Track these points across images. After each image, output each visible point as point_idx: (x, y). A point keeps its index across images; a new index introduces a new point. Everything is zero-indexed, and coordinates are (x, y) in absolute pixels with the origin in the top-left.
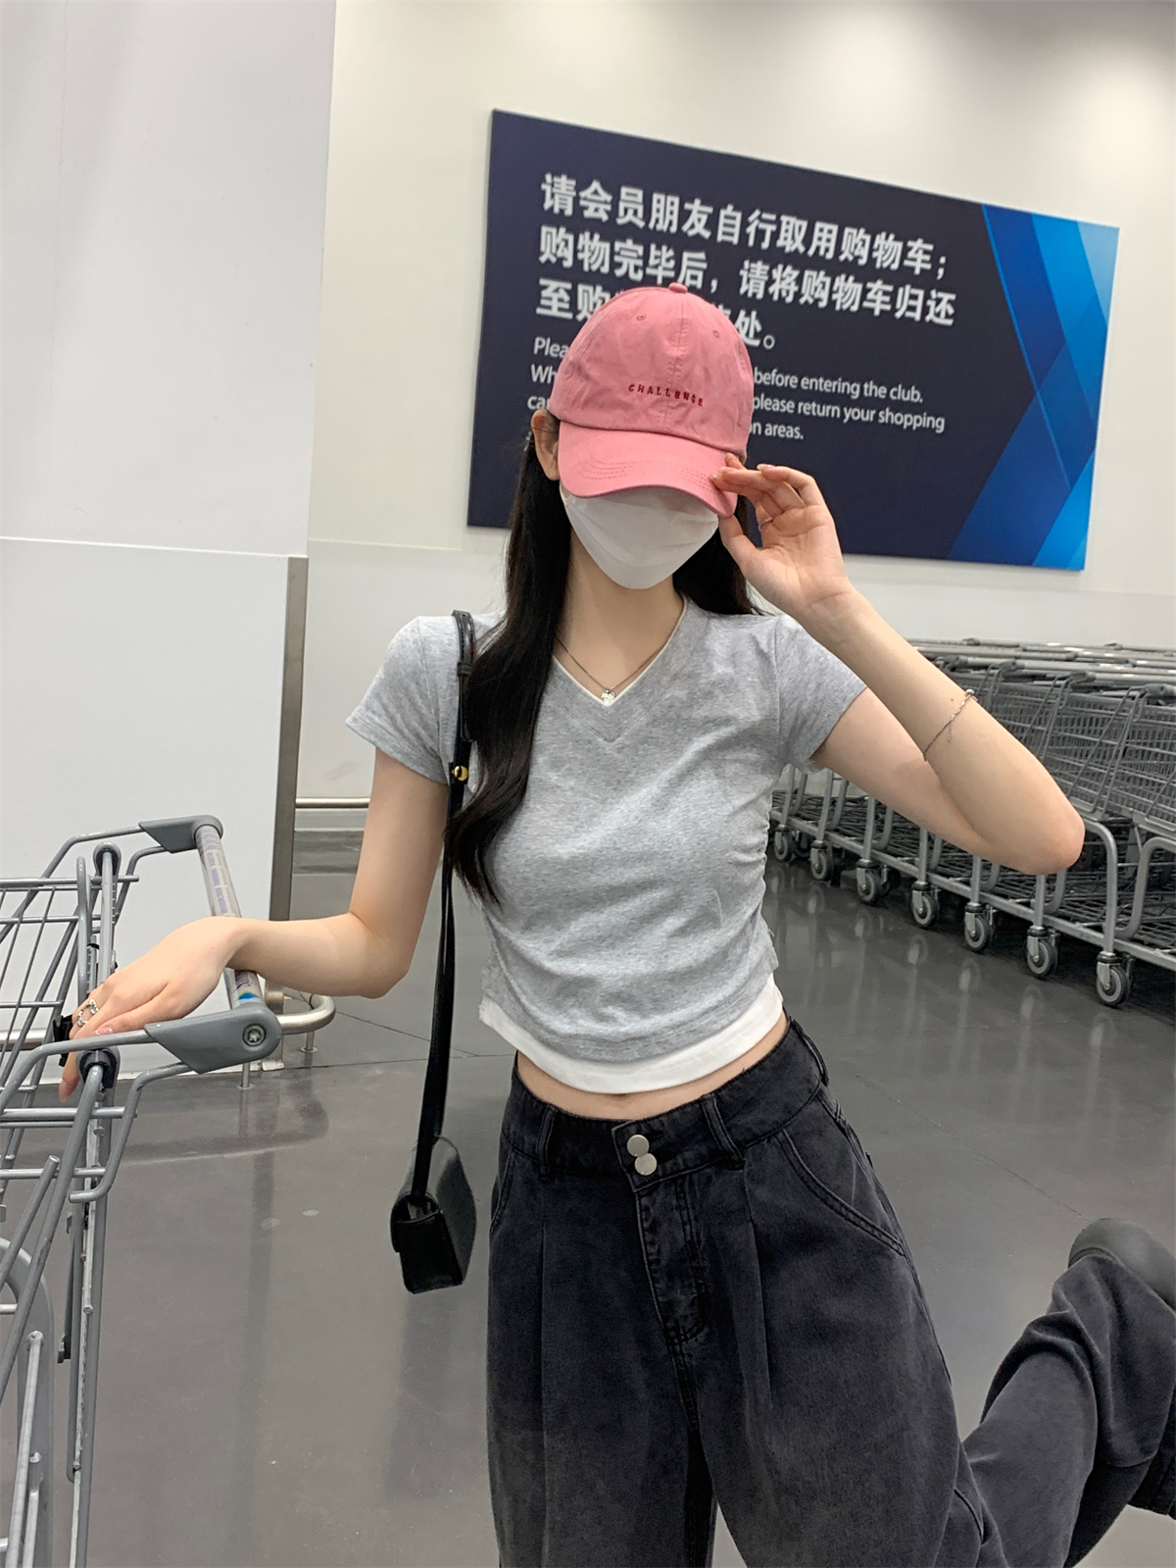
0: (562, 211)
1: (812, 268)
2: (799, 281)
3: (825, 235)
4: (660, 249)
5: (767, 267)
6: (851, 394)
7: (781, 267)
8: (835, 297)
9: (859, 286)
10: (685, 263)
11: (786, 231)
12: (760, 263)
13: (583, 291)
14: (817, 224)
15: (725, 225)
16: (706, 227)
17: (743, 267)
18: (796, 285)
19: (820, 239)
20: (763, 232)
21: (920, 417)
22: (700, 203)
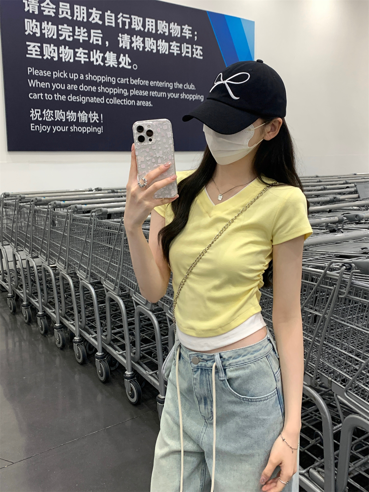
0: (33, 12)
1: (148, 37)
2: (144, 42)
3: (150, 23)
4: (80, 29)
5: (129, 36)
6: (170, 87)
7: (135, 36)
8: (159, 48)
9: (167, 44)
10: (92, 34)
11: (135, 22)
12: (126, 35)
13: (46, 47)
14: (147, 19)
15: (108, 19)
16: (100, 19)
17: (119, 36)
18: (143, 43)
19: (149, 25)
20: (125, 22)
21: (195, 96)
22: (96, 10)
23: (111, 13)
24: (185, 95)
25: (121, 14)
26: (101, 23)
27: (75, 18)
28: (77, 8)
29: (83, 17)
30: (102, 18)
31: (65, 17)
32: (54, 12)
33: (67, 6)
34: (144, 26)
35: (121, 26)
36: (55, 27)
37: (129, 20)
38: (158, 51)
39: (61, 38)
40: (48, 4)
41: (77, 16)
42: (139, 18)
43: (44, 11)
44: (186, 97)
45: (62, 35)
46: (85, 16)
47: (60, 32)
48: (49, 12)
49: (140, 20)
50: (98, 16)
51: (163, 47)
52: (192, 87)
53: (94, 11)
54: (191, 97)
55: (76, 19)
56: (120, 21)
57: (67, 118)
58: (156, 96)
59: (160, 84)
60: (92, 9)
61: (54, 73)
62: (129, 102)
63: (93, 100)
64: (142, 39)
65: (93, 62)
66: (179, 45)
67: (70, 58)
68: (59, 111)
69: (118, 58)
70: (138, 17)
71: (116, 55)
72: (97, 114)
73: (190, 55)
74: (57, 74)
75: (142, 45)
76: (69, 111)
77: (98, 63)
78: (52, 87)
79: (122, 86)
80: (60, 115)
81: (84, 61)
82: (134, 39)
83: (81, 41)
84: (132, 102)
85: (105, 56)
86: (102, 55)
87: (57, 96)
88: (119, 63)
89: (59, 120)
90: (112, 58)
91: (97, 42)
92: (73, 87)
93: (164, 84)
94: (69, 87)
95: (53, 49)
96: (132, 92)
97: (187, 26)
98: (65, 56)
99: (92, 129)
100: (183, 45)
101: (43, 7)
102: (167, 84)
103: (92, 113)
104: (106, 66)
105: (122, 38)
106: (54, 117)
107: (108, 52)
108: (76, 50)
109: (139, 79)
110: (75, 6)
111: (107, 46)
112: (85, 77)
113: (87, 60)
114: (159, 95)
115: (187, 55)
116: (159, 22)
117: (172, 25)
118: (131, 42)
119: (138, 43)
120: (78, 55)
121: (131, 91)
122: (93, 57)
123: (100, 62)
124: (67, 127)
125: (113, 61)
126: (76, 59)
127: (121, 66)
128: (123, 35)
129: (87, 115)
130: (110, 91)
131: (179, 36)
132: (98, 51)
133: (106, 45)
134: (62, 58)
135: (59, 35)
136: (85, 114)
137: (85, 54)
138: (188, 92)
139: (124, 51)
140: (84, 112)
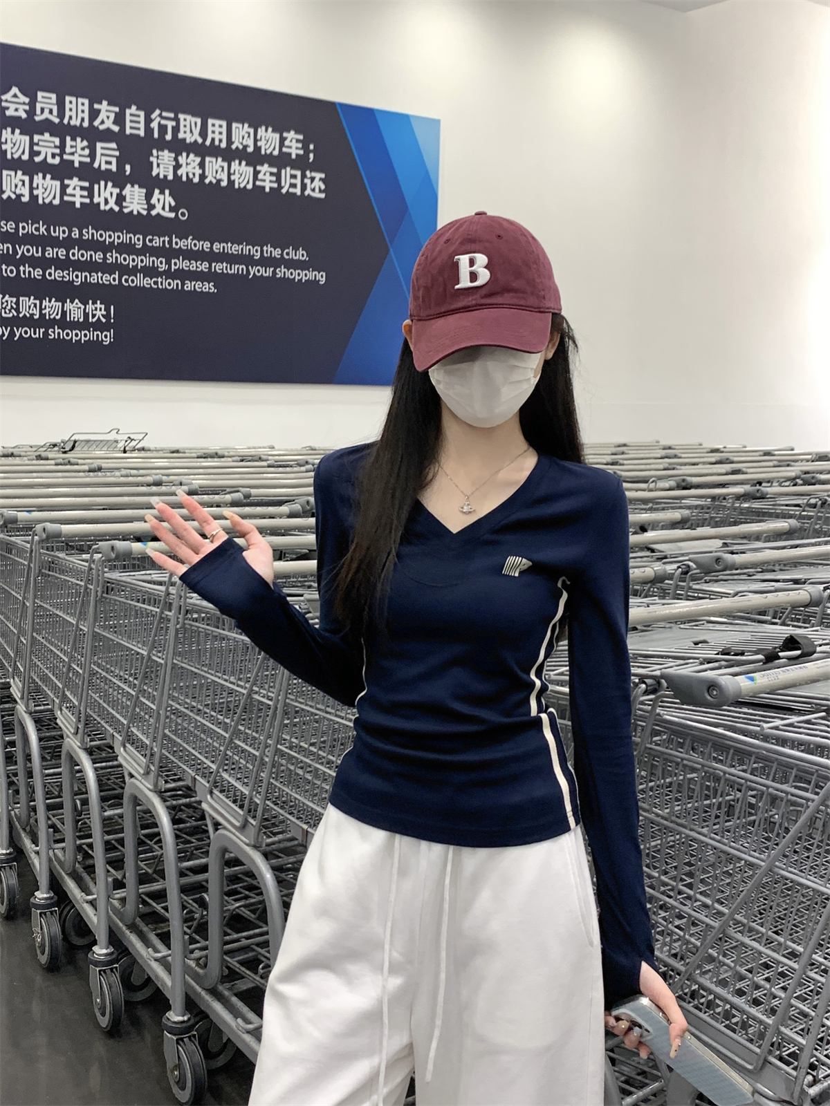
1: (211, 155)
2: (202, 165)
3: (217, 129)
4: (75, 140)
5: (173, 155)
6: (254, 255)
7: (184, 154)
8: (232, 178)
9: (251, 169)
10: (99, 152)
11: (185, 126)
12: (166, 152)
13: (7, 175)
14: (210, 121)
15: (131, 121)
16: (115, 122)
17: (152, 155)
18: (200, 168)
19: (213, 132)
20: (166, 127)
21: (307, 272)
22: (109, 104)
23: (137, 109)
24: (286, 270)
25: (157, 112)
26: (116, 129)
27: (66, 121)
28: (71, 102)
29: (83, 120)
30: (120, 119)
31: (47, 120)
32: (25, 111)
33: (50, 98)
34: (203, 134)
35: (156, 135)
36: (27, 138)
37: (174, 123)
38: (231, 182)
39: (37, 159)
40: (15, 96)
41: (71, 118)
42: (194, 119)
43: (8, 108)
44: (288, 274)
45: (38, 153)
46: (86, 116)
47: (36, 148)
48: (16, 110)
49: (196, 124)
50: (112, 116)
51: (242, 175)
52: (301, 255)
53: (103, 107)
54: (299, 275)
55: (69, 123)
56: (154, 125)
57: (43, 312)
58: (225, 272)
59: (233, 248)
60: (101, 103)
61: (21, 225)
62: (169, 284)
63: (95, 278)
64: (198, 160)
65: (99, 204)
66: (275, 170)
67: (54, 198)
68: (27, 299)
69: (149, 196)
70: (194, 115)
71: (144, 191)
72: (103, 307)
73: (298, 191)
74: (26, 228)
75: (198, 171)
76: (47, 299)
77: (107, 208)
78: (15, 252)
79: (156, 252)
80: (30, 307)
81: (81, 204)
82: (182, 160)
83: (77, 165)
84: (174, 284)
85: (124, 193)
86: (116, 191)
87: (25, 270)
88: (151, 207)
89: (28, 315)
90: (136, 197)
91: (108, 167)
92: (57, 253)
93: (242, 249)
94: (50, 253)
95: (21, 180)
96: (175, 264)
97: (292, 133)
98: (43, 193)
99: (92, 335)
100: (283, 171)
101: (6, 101)
102: (248, 248)
103: (93, 304)
104: (123, 212)
105: (158, 157)
106: (17, 310)
107: (129, 186)
108: (66, 182)
109: (191, 237)
110: (68, 99)
111: (128, 173)
112: (81, 234)
113: (87, 201)
114: (231, 269)
115: (292, 190)
116: (234, 125)
117: (261, 131)
118: (177, 166)
119: (190, 169)
120: (69, 191)
121: (173, 261)
122: (99, 196)
123: (112, 204)
124: (42, 330)
125: (138, 203)
126: (66, 198)
127: (154, 213)
128: (160, 153)
129: (83, 307)
130: (130, 261)
131: (276, 153)
132: (110, 184)
133: (125, 171)
134: (37, 196)
135: (34, 153)
136: (80, 305)
137: (82, 188)
138: (292, 264)
139: (162, 184)
140: (77, 301)
